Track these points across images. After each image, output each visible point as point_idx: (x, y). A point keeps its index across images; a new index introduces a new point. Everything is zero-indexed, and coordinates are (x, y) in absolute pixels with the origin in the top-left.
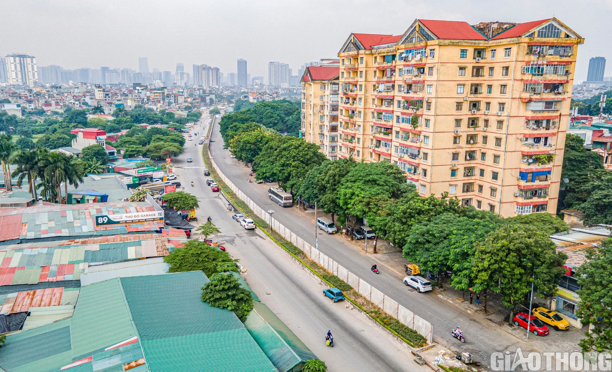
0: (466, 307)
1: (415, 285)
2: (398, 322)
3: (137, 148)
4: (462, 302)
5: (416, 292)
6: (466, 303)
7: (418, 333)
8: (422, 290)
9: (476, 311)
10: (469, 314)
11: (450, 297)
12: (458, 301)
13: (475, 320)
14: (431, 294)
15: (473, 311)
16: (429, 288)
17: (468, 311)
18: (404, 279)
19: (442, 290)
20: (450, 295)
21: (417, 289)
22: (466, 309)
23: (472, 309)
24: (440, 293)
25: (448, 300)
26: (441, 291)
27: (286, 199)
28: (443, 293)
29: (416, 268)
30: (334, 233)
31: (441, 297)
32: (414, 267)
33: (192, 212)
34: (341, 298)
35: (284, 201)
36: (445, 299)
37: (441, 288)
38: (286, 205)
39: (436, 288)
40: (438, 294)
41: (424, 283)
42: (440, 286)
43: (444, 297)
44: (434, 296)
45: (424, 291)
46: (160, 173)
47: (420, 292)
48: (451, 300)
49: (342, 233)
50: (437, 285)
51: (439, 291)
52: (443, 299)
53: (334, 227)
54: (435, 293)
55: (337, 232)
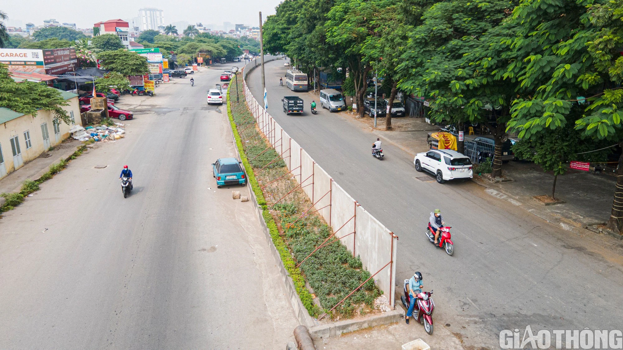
0: (558, 216)
1: (433, 165)
2: (327, 233)
3: (165, 44)
4: (547, 204)
5: (434, 183)
6: (558, 208)
7: (364, 268)
8: (447, 175)
9: (586, 227)
10: (563, 232)
11: (517, 194)
12: (535, 202)
13: (580, 249)
14: (468, 186)
15: (578, 225)
16: (465, 172)
17: (562, 225)
18: (416, 158)
19: (500, 180)
20: (518, 190)
21: (437, 176)
22: (558, 220)
23: (575, 220)
24: (491, 186)
25: (509, 200)
26: (498, 182)
27: (298, 78)
28: (501, 186)
29: (449, 139)
30: (339, 109)
31: (492, 193)
32: (444, 137)
33: (149, 84)
34: (235, 177)
35: (295, 82)
36: (502, 198)
37: (498, 176)
38: (298, 89)
39: (485, 177)
40: (486, 188)
41: (452, 159)
42: (496, 171)
43: (501, 194)
44: (476, 190)
45: (452, 179)
46: (156, 55)
47: (443, 182)
48: (517, 200)
49: (351, 110)
50: (489, 172)
51: (491, 182)
52: (498, 197)
53: (340, 101)
54: (481, 186)
55: (344, 109)
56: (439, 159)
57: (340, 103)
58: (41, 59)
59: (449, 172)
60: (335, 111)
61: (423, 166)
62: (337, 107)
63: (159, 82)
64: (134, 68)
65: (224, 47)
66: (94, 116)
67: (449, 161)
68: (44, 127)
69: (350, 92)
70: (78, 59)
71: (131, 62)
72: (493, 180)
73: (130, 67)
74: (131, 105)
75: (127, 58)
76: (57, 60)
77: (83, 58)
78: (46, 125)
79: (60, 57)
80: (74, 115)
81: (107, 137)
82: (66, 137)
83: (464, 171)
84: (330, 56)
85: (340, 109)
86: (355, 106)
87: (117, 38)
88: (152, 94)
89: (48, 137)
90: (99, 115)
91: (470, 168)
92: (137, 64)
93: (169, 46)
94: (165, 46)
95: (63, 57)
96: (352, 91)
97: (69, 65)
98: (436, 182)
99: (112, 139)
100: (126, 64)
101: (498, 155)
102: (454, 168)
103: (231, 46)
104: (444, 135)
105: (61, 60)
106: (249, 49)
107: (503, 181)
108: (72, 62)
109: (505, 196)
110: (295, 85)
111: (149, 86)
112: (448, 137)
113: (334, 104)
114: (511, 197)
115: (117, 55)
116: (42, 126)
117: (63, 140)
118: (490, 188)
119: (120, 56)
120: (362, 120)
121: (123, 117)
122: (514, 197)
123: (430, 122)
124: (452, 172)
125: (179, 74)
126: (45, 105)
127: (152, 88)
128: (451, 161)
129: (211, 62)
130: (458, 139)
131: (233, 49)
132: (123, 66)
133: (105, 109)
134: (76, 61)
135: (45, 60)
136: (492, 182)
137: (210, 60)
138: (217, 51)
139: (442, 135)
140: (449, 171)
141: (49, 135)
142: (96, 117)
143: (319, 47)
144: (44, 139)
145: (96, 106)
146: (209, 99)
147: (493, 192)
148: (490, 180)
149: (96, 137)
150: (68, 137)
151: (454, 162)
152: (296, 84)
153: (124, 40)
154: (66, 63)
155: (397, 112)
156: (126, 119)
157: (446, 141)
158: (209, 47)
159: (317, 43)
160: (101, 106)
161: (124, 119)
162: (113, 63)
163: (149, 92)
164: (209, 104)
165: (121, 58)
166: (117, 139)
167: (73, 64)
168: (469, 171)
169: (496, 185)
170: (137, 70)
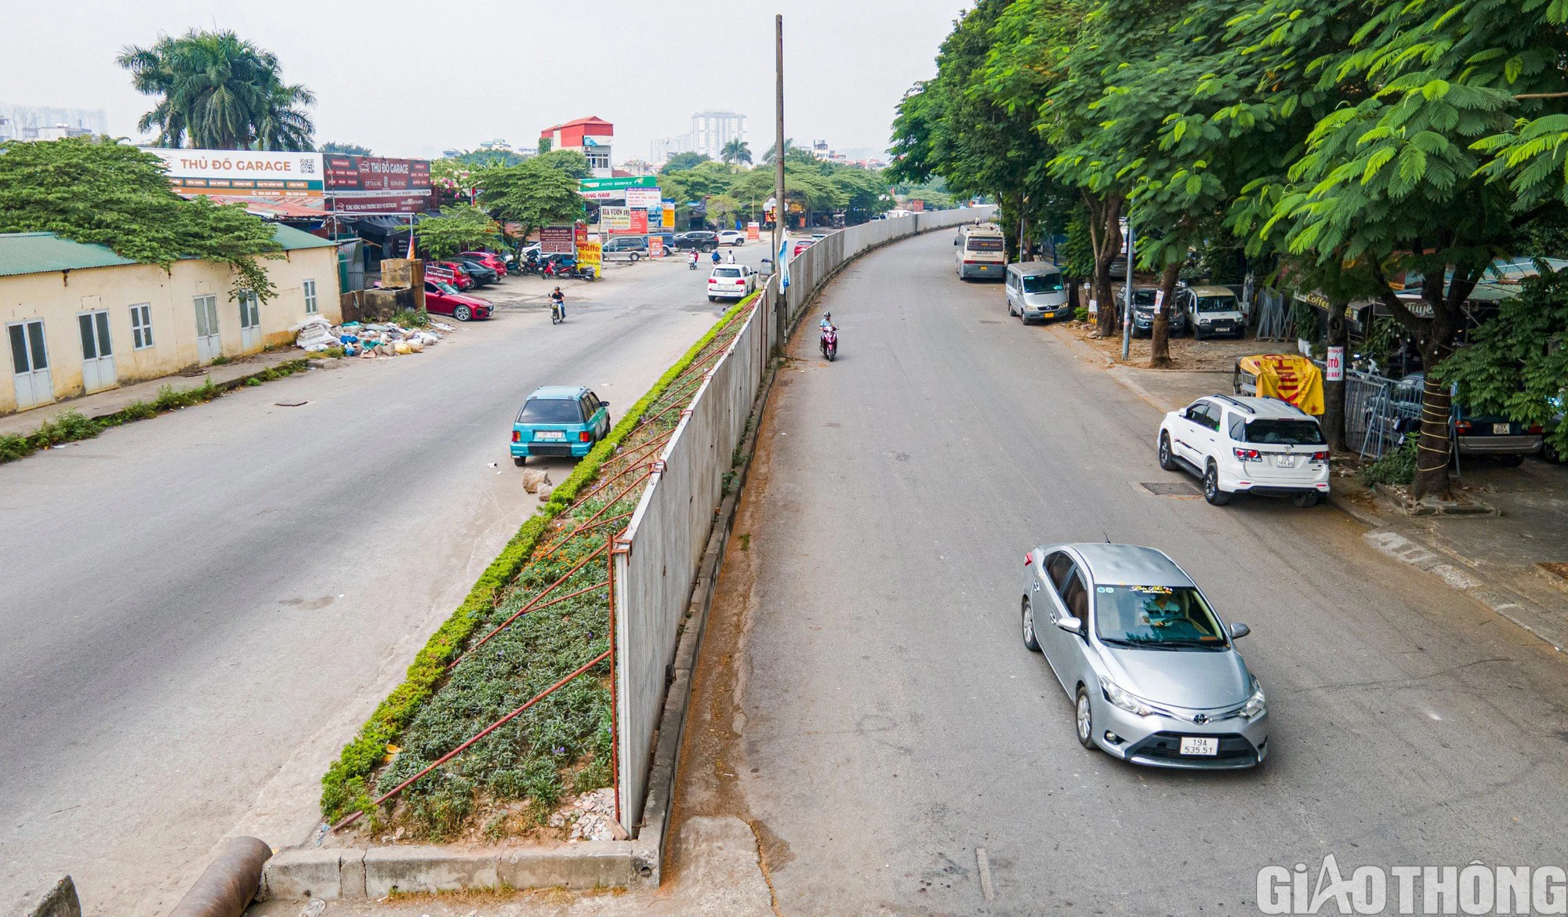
1: (1198, 445)
5: (1195, 503)
12: (1540, 581)
16: (1297, 469)
18: (1162, 427)
21: (1200, 478)
25: (1439, 569)
26: (1427, 511)
27: (976, 244)
28: (1431, 525)
29: (1298, 375)
30: (1047, 316)
31: (1385, 544)
32: (1280, 366)
33: (589, 253)
34: (560, 437)
35: (969, 255)
36: (1415, 560)
37: (1433, 492)
38: (975, 273)
39: (1385, 495)
40: (1375, 527)
41: (1250, 419)
42: (1427, 477)
43: (1418, 548)
44: (1329, 532)
45: (1247, 487)
46: (648, 193)
47: (1219, 499)
48: (1471, 571)
49: (1084, 319)
50: (1407, 480)
51: (1402, 511)
52: (1401, 557)
53: (1055, 291)
54: (1361, 521)
55: (1064, 317)
56: (1214, 425)
57: (1056, 299)
58: (318, 175)
59: (1237, 465)
60: (1037, 320)
61: (1177, 449)
62: (1044, 308)
63: (639, 256)
64: (548, 207)
65: (845, 186)
66: (379, 302)
67: (1240, 429)
68: (206, 306)
69: (1081, 264)
70: (433, 188)
71: (541, 194)
72: (1410, 506)
73: (539, 206)
74: (519, 295)
75: (535, 183)
76: (367, 183)
77: (447, 186)
78: (211, 300)
79: (379, 176)
80: (316, 290)
81: (376, 348)
82: (279, 341)
83: (1293, 466)
84: (1009, 154)
85: (1051, 315)
86: (1093, 307)
87: (579, 161)
88: (592, 276)
89: (216, 330)
90: (391, 299)
91: (1316, 457)
92: (557, 199)
93: (702, 180)
94: (690, 179)
95: (386, 178)
96: (1087, 261)
97: (406, 199)
98: (1203, 499)
99: (389, 352)
100: (531, 197)
101: (1435, 419)
102: (1254, 452)
103: (862, 184)
104: (1280, 362)
105: (379, 184)
106: (922, 198)
107: (1448, 511)
108: (415, 193)
109: (1428, 556)
110: (967, 262)
111: (590, 257)
112: (1296, 369)
113: (1035, 301)
114: (1447, 560)
115: (515, 175)
116: (198, 302)
117: (268, 345)
118: (1383, 529)
119: (520, 179)
120: (1104, 342)
121: (464, 313)
122: (1463, 560)
123: (1311, 350)
124: (1249, 463)
125: (699, 241)
126: (212, 250)
127: (596, 261)
128: (1246, 425)
129: (803, 222)
130: (1324, 375)
131: (866, 192)
132: (523, 202)
133: (413, 287)
134: (428, 193)
135: (327, 177)
136: (1405, 513)
137: (802, 216)
138: (817, 193)
139: (1276, 364)
140: (1235, 459)
141: (221, 326)
142: (385, 304)
143: (979, 127)
144: (201, 332)
145: (393, 279)
146: (710, 285)
147: (1389, 541)
148: (1398, 503)
149: (349, 347)
150: (286, 341)
151: (1257, 431)
152: (970, 259)
153: (600, 166)
154: (394, 193)
155: (1217, 323)
156: (471, 319)
157: (1283, 380)
158: (801, 183)
159: (970, 115)
160: (404, 279)
161: (466, 317)
162: (502, 194)
163: (584, 271)
164: (712, 299)
165: (520, 182)
166: (401, 354)
167: (415, 198)
168: (1315, 465)
169: (1418, 521)
170: (553, 214)
